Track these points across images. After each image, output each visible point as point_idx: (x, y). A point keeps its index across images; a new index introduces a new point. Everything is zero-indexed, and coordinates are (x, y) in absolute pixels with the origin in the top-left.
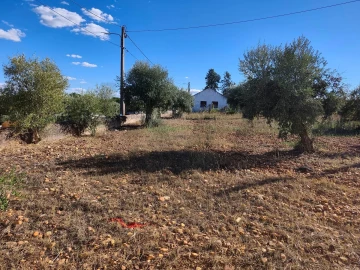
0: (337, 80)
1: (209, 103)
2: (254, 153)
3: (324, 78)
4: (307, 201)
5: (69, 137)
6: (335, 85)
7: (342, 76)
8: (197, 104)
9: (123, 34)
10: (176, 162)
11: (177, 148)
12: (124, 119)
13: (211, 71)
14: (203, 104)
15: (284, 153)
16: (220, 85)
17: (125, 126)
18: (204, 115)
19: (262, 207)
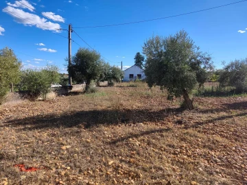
0: (208, 59)
1: (135, 75)
2: (152, 111)
3: (199, 58)
4: (170, 146)
5: (26, 102)
6: (207, 63)
7: (211, 56)
8: (126, 76)
9: (70, 29)
10: (93, 119)
11: (99, 108)
12: (71, 88)
13: (138, 53)
14: (131, 76)
15: (172, 110)
16: (144, 63)
17: (70, 93)
18: (131, 83)
19: (135, 152)
